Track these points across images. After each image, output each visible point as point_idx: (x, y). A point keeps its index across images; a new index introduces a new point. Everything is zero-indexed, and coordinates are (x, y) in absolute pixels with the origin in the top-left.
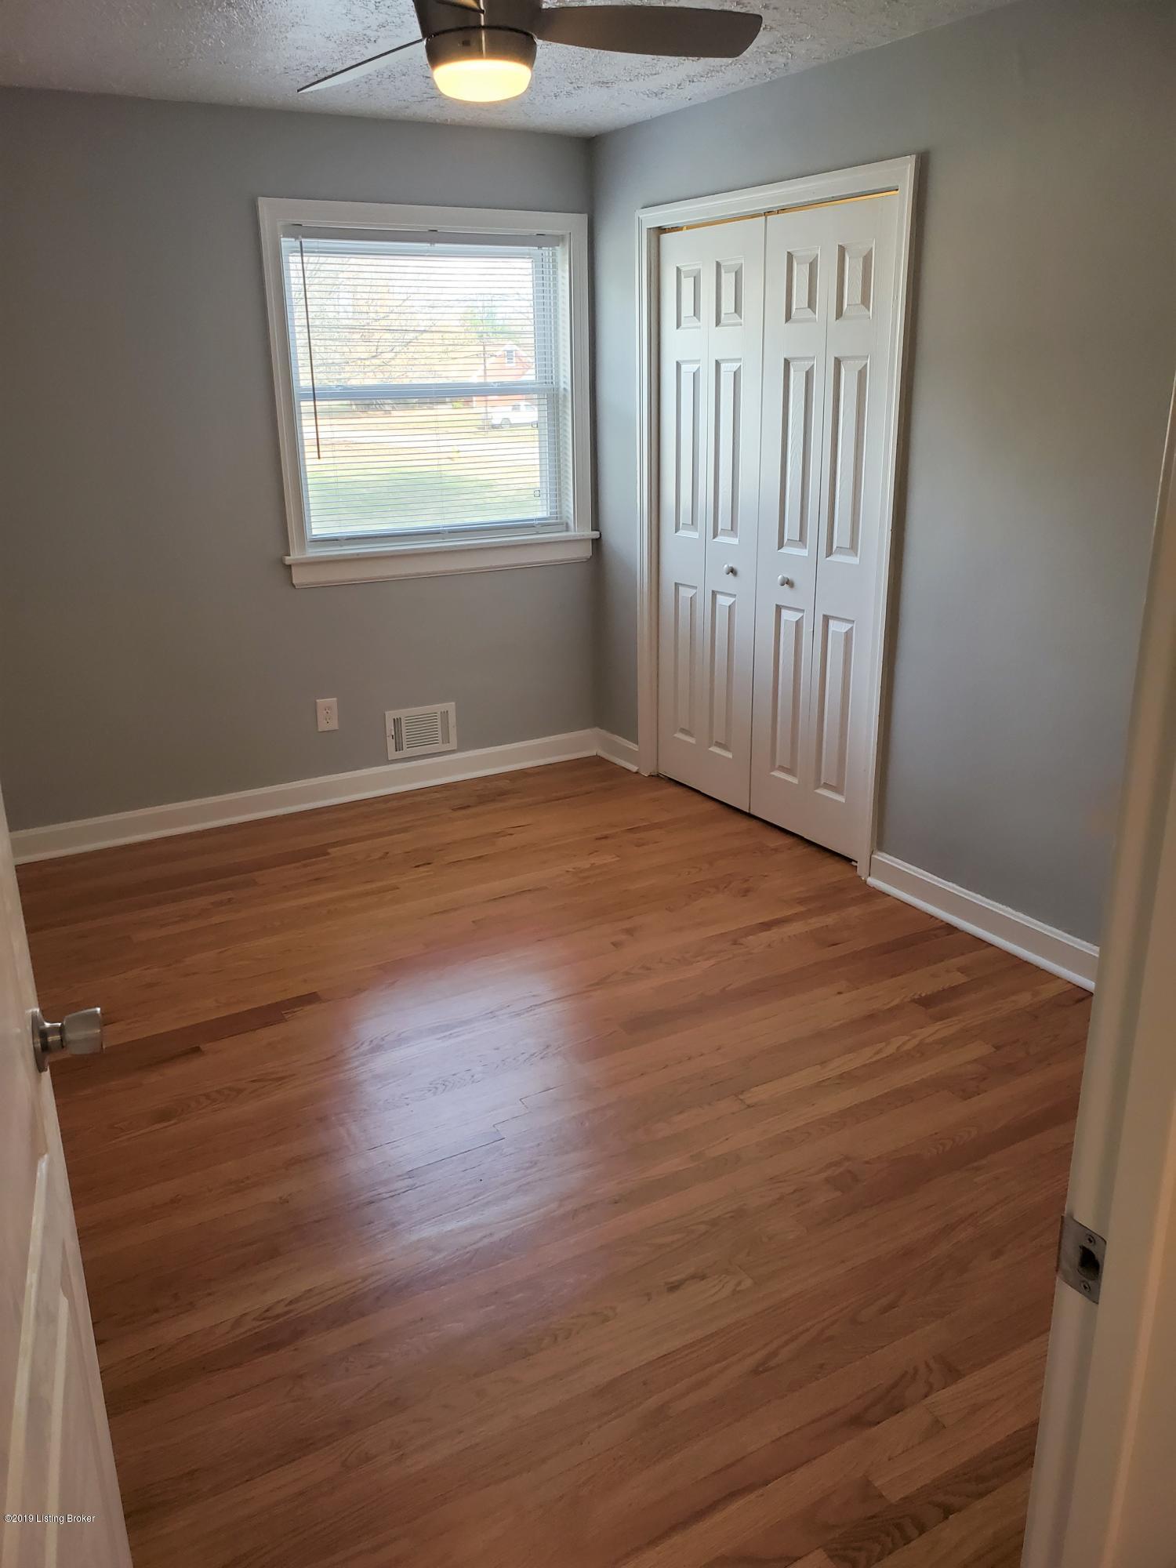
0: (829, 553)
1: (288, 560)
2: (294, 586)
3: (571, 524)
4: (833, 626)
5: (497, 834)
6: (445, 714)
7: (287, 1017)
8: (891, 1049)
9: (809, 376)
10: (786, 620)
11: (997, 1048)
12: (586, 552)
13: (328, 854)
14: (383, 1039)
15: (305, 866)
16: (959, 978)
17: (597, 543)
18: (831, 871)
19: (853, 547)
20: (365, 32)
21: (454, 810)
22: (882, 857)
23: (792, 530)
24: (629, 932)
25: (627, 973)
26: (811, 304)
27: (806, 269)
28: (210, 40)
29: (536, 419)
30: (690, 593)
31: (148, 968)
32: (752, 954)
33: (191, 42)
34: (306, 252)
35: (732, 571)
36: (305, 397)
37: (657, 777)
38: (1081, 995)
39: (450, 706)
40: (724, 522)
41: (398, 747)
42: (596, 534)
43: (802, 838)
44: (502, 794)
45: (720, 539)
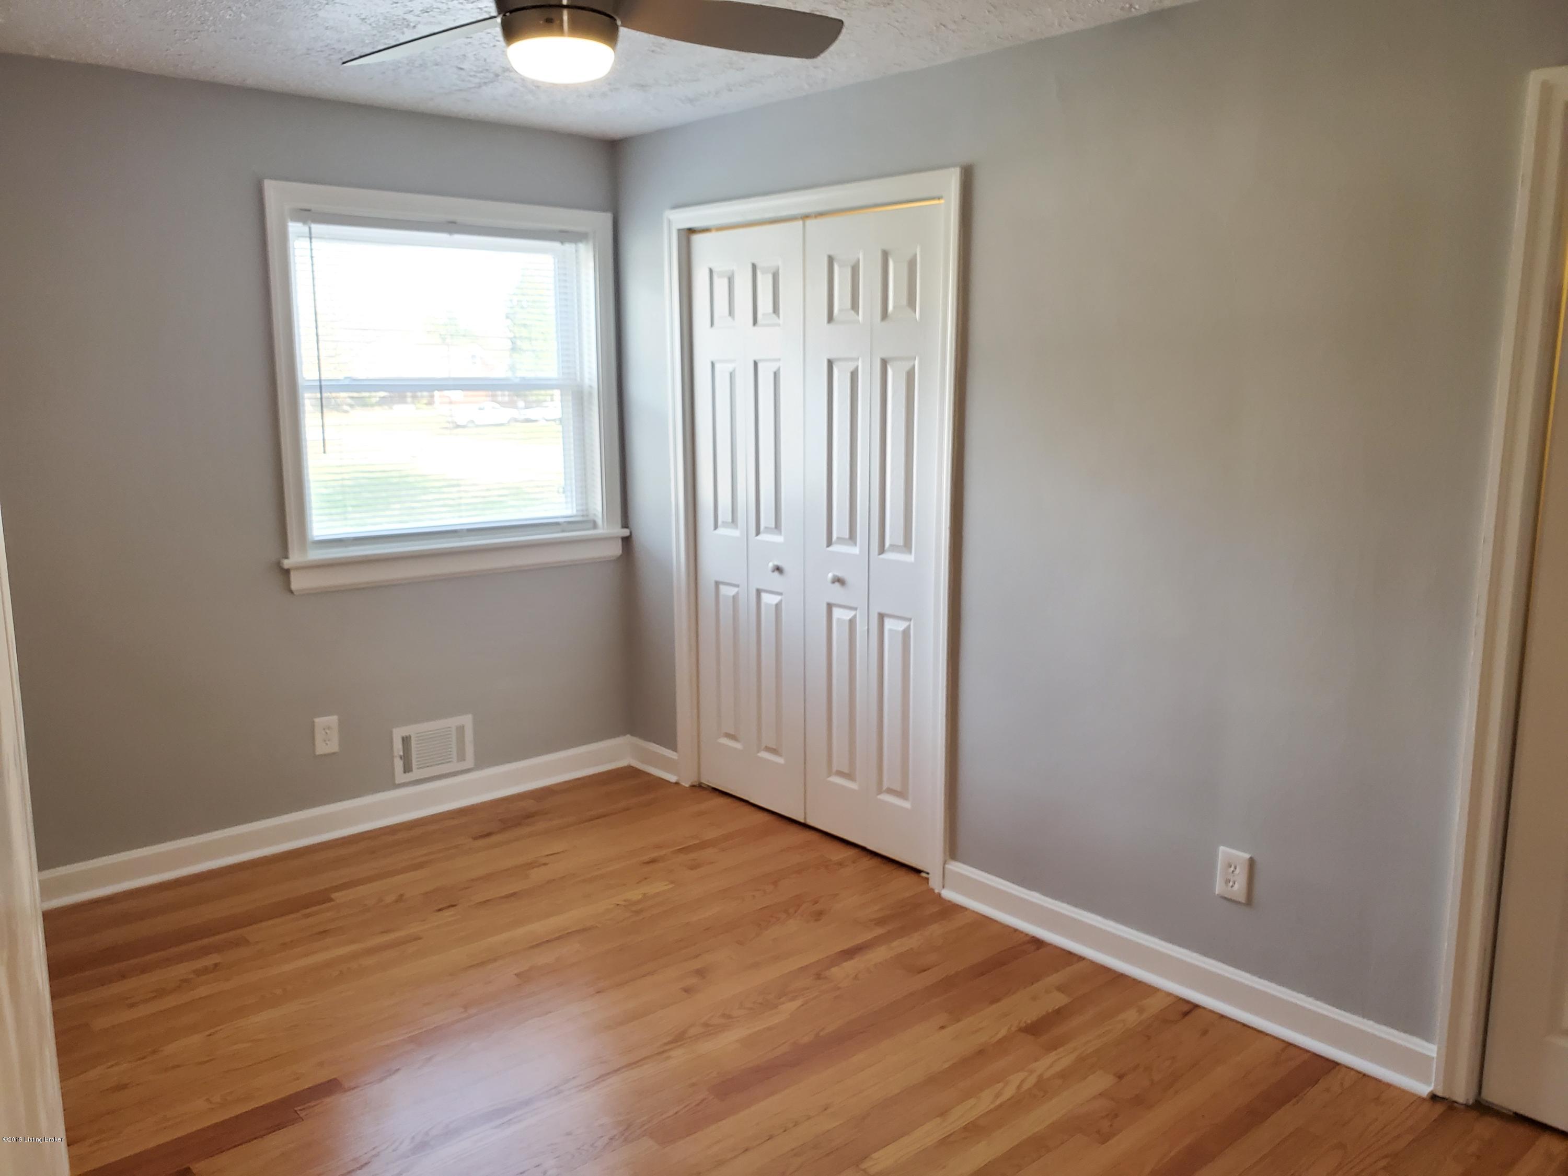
0: (882, 550)
1: (287, 563)
2: (291, 592)
3: (599, 522)
4: (889, 624)
5: (531, 865)
6: (461, 730)
7: (302, 1114)
8: (1009, 1092)
9: (854, 375)
10: (838, 619)
11: (1120, 1077)
12: (616, 550)
13: (331, 900)
14: (427, 1134)
15: (307, 916)
16: (1060, 1000)
17: (627, 541)
18: (902, 883)
19: (907, 545)
20: (406, 16)
21: (475, 838)
22: (957, 867)
23: (840, 528)
24: (701, 973)
25: (706, 1025)
26: (855, 306)
27: (848, 272)
28: (230, 12)
29: (560, 416)
30: (732, 591)
31: (112, 1066)
32: (839, 988)
33: (207, 13)
34: (316, 238)
35: (778, 569)
36: (310, 388)
37: (699, 787)
38: (1186, 1008)
39: (467, 720)
40: (767, 519)
41: (407, 768)
42: (626, 532)
43: (864, 849)
44: (527, 817)
45: (763, 537)
